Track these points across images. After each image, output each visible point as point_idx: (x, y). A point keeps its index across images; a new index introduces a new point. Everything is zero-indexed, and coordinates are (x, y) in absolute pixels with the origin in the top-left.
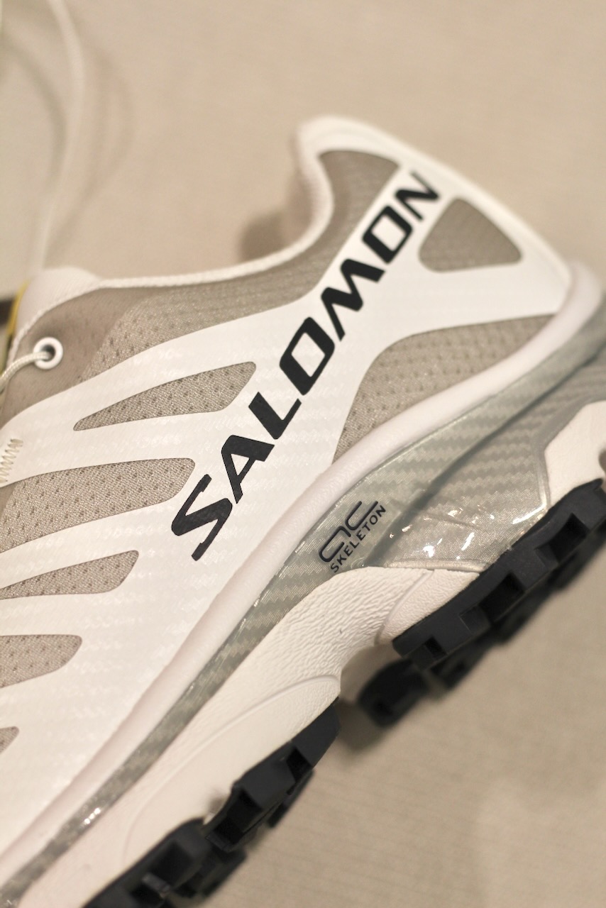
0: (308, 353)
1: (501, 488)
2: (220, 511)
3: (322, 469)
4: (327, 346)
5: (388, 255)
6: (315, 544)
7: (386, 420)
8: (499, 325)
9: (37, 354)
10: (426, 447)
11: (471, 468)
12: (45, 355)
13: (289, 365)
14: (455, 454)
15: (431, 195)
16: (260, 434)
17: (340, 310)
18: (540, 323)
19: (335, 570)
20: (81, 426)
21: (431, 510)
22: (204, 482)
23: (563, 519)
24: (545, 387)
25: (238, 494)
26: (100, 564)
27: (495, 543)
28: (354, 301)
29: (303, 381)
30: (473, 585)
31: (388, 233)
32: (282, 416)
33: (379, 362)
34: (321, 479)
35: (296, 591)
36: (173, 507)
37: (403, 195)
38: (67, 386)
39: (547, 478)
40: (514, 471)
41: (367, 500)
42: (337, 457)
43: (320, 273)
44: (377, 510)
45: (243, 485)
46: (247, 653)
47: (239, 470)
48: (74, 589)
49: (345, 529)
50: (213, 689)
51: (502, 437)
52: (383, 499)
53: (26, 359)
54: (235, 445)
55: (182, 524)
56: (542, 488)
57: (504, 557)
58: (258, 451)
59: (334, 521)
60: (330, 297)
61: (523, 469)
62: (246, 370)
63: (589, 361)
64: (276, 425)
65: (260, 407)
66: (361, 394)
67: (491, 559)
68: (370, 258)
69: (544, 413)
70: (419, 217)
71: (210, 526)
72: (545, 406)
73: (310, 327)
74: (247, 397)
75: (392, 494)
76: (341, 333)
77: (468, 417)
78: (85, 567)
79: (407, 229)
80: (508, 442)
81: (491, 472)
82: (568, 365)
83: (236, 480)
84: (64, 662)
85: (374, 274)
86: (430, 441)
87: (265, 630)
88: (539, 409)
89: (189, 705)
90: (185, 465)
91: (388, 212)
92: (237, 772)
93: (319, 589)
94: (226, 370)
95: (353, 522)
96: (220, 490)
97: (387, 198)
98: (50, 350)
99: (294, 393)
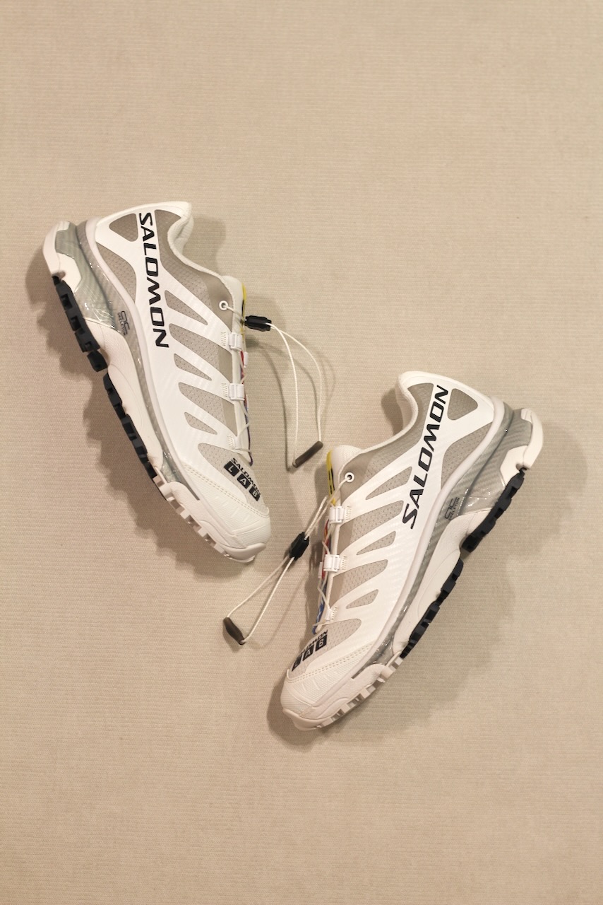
0: (425, 459)
1: (490, 484)
2: (414, 513)
3: (438, 492)
4: (430, 454)
5: (438, 419)
6: (443, 515)
7: (452, 472)
8: (477, 431)
9: (347, 479)
10: (466, 476)
11: (480, 479)
12: (349, 478)
13: (421, 464)
14: (474, 476)
15: (446, 392)
16: (418, 487)
17: (430, 442)
18: (489, 426)
19: (450, 520)
20: (368, 498)
21: (472, 495)
22: (408, 505)
23: (510, 488)
24: (495, 447)
25: (418, 507)
26: (386, 537)
27: (493, 501)
28: (433, 438)
29: (426, 467)
30: (490, 513)
31: (437, 412)
32: (423, 480)
33: (446, 455)
34: (439, 495)
35: (442, 529)
36: (401, 516)
37: (437, 396)
38: (359, 487)
39: (503, 478)
40: (493, 477)
41: (454, 497)
42: (442, 487)
43: (421, 431)
44: (457, 499)
45: (418, 503)
46: (433, 551)
47: (416, 500)
48: (381, 547)
49: (450, 508)
50: (427, 564)
51: (487, 467)
52: (458, 495)
53: (344, 481)
54: (413, 493)
55: (405, 520)
56: (502, 480)
57: (497, 504)
58: (419, 492)
59: (446, 506)
60: (427, 439)
61: (495, 476)
62: (410, 469)
63: (505, 435)
64: (422, 483)
65: (417, 479)
66: (444, 467)
67: (493, 505)
68: (434, 422)
69: (497, 456)
70: (444, 402)
71: (413, 518)
72: (497, 453)
73: (423, 450)
74: (412, 477)
75: (460, 493)
76: (433, 449)
77: (475, 465)
78: (382, 539)
79: (442, 408)
80: (489, 469)
81: (486, 479)
82: (500, 438)
83: (416, 502)
84: (385, 568)
85: (437, 427)
86: (467, 475)
87: (436, 543)
88: (495, 455)
89: (422, 570)
90: (401, 503)
91: (435, 404)
92: (441, 586)
93: (447, 527)
94: (404, 471)
95: (452, 505)
96: (412, 507)
97: (433, 399)
98: (350, 476)
99: (425, 472)
